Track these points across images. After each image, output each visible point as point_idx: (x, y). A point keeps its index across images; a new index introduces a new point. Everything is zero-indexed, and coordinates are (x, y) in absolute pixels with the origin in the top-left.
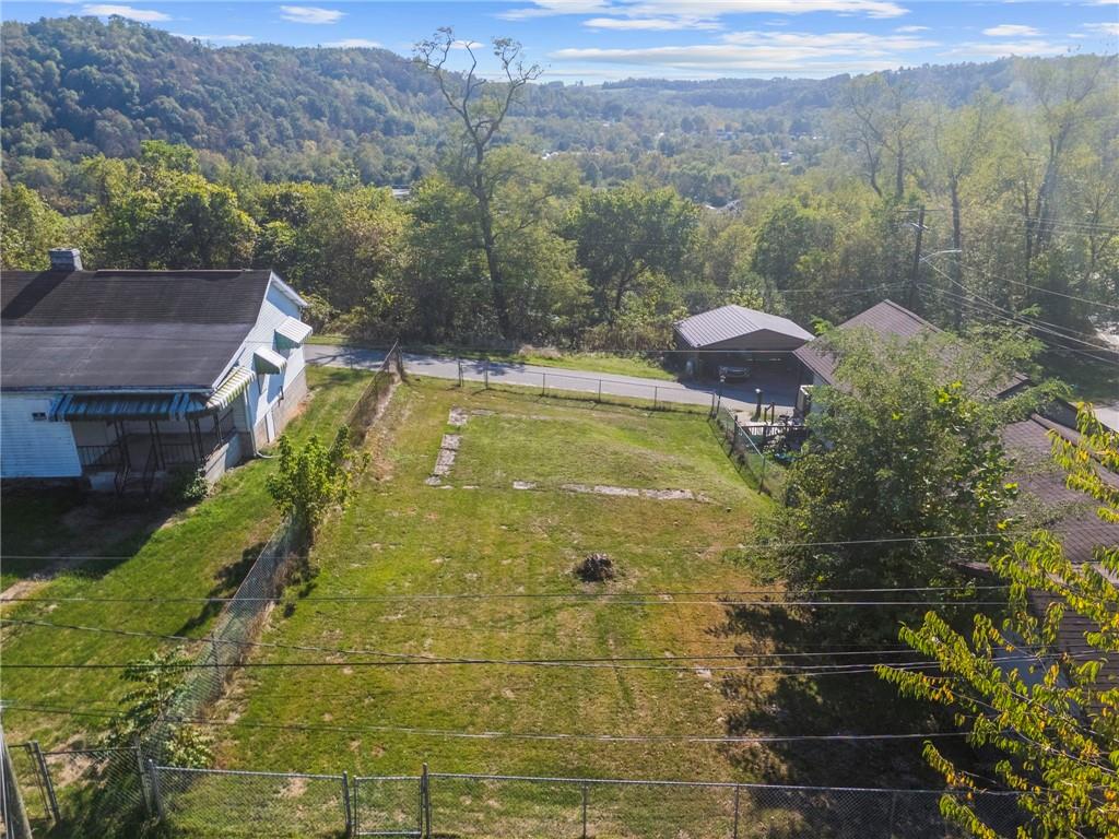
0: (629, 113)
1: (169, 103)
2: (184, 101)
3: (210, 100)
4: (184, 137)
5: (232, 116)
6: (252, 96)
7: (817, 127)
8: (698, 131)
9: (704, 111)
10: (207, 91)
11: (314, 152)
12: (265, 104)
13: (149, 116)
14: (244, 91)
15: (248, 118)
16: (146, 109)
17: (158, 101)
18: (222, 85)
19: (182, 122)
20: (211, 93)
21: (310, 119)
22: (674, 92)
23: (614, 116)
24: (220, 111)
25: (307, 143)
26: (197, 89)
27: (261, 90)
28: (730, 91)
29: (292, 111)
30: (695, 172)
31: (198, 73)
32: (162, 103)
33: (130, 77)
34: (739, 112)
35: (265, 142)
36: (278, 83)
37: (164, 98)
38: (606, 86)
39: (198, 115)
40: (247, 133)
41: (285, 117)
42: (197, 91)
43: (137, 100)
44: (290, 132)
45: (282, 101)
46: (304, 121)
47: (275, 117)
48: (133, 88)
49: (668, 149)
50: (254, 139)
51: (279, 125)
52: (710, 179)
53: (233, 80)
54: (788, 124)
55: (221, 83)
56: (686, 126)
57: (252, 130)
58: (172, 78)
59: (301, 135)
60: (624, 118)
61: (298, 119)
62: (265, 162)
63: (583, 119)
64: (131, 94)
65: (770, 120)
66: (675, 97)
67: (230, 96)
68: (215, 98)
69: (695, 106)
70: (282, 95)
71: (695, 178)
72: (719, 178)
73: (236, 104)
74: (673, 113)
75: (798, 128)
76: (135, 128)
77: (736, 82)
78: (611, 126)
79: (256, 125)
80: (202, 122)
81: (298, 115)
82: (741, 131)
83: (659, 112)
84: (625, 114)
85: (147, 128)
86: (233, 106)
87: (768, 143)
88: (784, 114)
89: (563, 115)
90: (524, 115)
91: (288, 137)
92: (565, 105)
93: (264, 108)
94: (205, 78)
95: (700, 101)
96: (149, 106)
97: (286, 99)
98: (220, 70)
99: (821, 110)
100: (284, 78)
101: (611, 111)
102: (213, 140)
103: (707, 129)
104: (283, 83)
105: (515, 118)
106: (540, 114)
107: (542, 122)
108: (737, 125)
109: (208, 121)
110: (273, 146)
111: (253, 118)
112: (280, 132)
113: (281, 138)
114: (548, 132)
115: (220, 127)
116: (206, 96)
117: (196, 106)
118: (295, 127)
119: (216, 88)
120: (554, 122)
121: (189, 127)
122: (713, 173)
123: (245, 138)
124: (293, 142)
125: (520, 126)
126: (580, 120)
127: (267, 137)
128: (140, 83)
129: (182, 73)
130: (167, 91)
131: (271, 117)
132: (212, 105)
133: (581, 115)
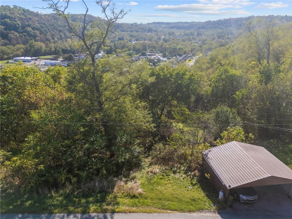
0: (155, 31)
1: (29, 29)
2: (34, 29)
3: (41, 28)
4: (34, 38)
5: (47, 32)
6: (53, 27)
7: (204, 34)
8: (173, 35)
9: (173, 30)
10: (40, 26)
11: (70, 42)
12: (56, 29)
13: (24, 33)
14: (50, 26)
15: (52, 33)
16: (23, 31)
17: (26, 29)
18: (44, 24)
19: (33, 34)
20: (41, 26)
21: (69, 33)
22: (166, 25)
23: (150, 32)
24: (44, 31)
25: (68, 39)
26: (37, 25)
27: (55, 25)
28: (180, 25)
29: (64, 31)
30: (174, 47)
31: (38, 21)
32: (27, 29)
33: (19, 22)
34: (183, 30)
35: (56, 39)
36: (60, 23)
37: (28, 28)
38: (148, 24)
39: (38, 32)
40: (51, 37)
41: (62, 32)
42: (37, 26)
43: (21, 28)
44: (63, 37)
45: (61, 28)
46: (68, 34)
47: (59, 33)
48: (19, 25)
49: (165, 41)
50: (53, 39)
51: (60, 35)
52: (178, 49)
53: (48, 23)
54: (196, 34)
55: (44, 23)
56: (170, 34)
57: (53, 36)
58: (30, 22)
59: (66, 37)
60: (153, 32)
61: (66, 33)
62: (56, 45)
63: (143, 33)
64: (19, 27)
65: (191, 32)
66: (166, 27)
67: (47, 27)
68: (42, 27)
69: (172, 29)
70: (61, 27)
71: (173, 48)
72: (180, 49)
73: (48, 29)
74: (166, 31)
75: (199, 34)
76: (20, 36)
77: (181, 23)
78: (150, 34)
79: (54, 35)
80: (39, 34)
81: (66, 32)
82: (184, 35)
83: (162, 30)
84: (154, 31)
85: (23, 36)
86: (47, 30)
87: (192, 39)
88: (195, 31)
89: (137, 32)
90: (127, 32)
91: (63, 38)
92: (138, 29)
93: (56, 30)
94: (40, 22)
95: (172, 28)
96: (24, 30)
97: (62, 27)
98: (44, 20)
99: (204, 30)
100: (62, 22)
101: (150, 30)
102: (42, 39)
103: (175, 35)
104: (61, 23)
105: (124, 32)
106: (131, 31)
107: (132, 33)
108: (183, 34)
109: (40, 34)
110: (59, 40)
111: (53, 33)
112: (61, 37)
113: (61, 38)
114: (133, 36)
115: (44, 35)
116: (40, 27)
117: (37, 30)
118: (65, 35)
119: (42, 25)
120: (135, 33)
121: (35, 36)
122: (178, 47)
123: (51, 38)
124: (64, 39)
125: (126, 34)
126: (142, 33)
127: (57, 38)
128: (21, 24)
129: (33, 21)
130: (29, 26)
131: (58, 33)
132: (42, 29)
133: (142, 32)
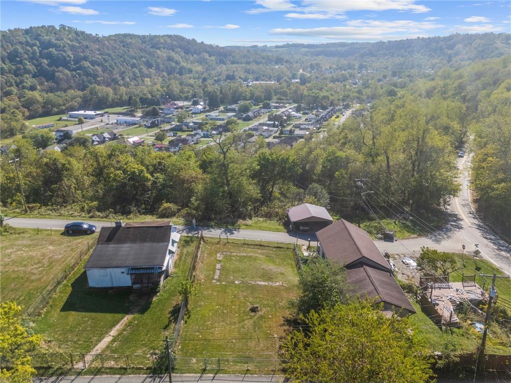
0: (287, 61)
1: (86, 64)
2: (93, 63)
3: (104, 62)
4: (93, 79)
5: (114, 69)
6: (122, 59)
7: (371, 66)
8: (317, 69)
9: (320, 59)
10: (103, 58)
11: (149, 84)
12: (127, 62)
13: (78, 70)
14: (118, 57)
15: (121, 69)
16: (77, 67)
17: (81, 63)
18: (109, 55)
19: (92, 72)
20: (104, 59)
21: (147, 69)
22: (307, 49)
23: (280, 63)
24: (108, 67)
25: (146, 79)
26: (98, 57)
27: (126, 56)
28: (333, 49)
29: (139, 66)
30: (314, 94)
31: (99, 50)
32: (84, 64)
33: (70, 53)
34: (335, 59)
35: (128, 80)
36: (133, 53)
37: (84, 62)
38: (277, 47)
39: (99, 69)
40: (120, 76)
41: (137, 68)
42: (98, 58)
43: (73, 63)
44: (139, 75)
45: (135, 61)
46: (145, 70)
47: (132, 68)
48: (71, 58)
49: (303, 81)
50: (123, 79)
51: (134, 72)
52: (320, 97)
53: (114, 52)
54: (357, 67)
55: (108, 54)
56: (312, 67)
57: (122, 74)
58: (88, 53)
59: (143, 76)
60: (284, 64)
61: (142, 69)
62: (129, 90)
63: (267, 65)
64: (70, 61)
65: (349, 64)
66: (308, 52)
67: (112, 60)
68: (106, 61)
69: (316, 56)
70: (135, 58)
71: (314, 97)
72: (324, 97)
73: (115, 63)
74: (306, 60)
75: (361, 67)
76: (72, 75)
77: (334, 45)
78: (279, 68)
79: (124, 72)
80: (101, 72)
81: (142, 67)
82: (336, 69)
83: (300, 59)
84: (285, 62)
85: (77, 75)
86: (114, 64)
87: (348, 76)
88: (356, 60)
89: (257, 63)
90: (241, 63)
91: (138, 77)
92: (258, 58)
93: (127, 64)
94: (101, 52)
95: (318, 54)
96: (78, 65)
97: (136, 60)
98: (108, 49)
99: (372, 58)
100: (136, 51)
101: (279, 61)
102: (106, 79)
103: (321, 68)
104: (135, 53)
105: (236, 65)
106: (248, 63)
107: (248, 67)
108: (334, 66)
109: (104, 71)
110: (131, 81)
111: (123, 69)
112: (134, 74)
113: (135, 78)
114: (251, 71)
115: (108, 74)
116: (102, 60)
117: (98, 65)
118: (140, 72)
119: (106, 57)
120: (254, 67)
121: (95, 75)
122: (322, 94)
123: (119, 78)
124: (140, 79)
125: (239, 69)
126: (265, 65)
127: (129, 78)
128: (74, 55)
129: (92, 50)
130: (85, 58)
131: (130, 68)
132: (105, 64)
133: (266, 63)
